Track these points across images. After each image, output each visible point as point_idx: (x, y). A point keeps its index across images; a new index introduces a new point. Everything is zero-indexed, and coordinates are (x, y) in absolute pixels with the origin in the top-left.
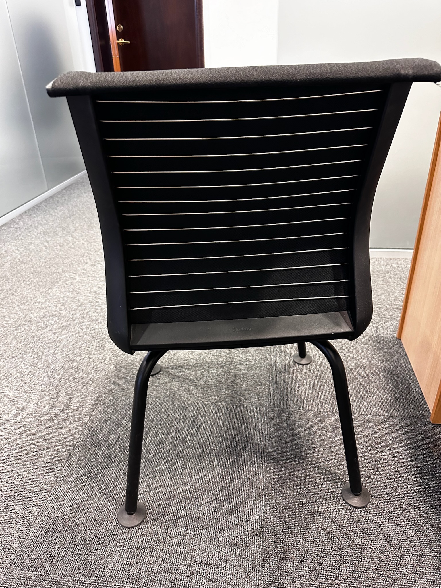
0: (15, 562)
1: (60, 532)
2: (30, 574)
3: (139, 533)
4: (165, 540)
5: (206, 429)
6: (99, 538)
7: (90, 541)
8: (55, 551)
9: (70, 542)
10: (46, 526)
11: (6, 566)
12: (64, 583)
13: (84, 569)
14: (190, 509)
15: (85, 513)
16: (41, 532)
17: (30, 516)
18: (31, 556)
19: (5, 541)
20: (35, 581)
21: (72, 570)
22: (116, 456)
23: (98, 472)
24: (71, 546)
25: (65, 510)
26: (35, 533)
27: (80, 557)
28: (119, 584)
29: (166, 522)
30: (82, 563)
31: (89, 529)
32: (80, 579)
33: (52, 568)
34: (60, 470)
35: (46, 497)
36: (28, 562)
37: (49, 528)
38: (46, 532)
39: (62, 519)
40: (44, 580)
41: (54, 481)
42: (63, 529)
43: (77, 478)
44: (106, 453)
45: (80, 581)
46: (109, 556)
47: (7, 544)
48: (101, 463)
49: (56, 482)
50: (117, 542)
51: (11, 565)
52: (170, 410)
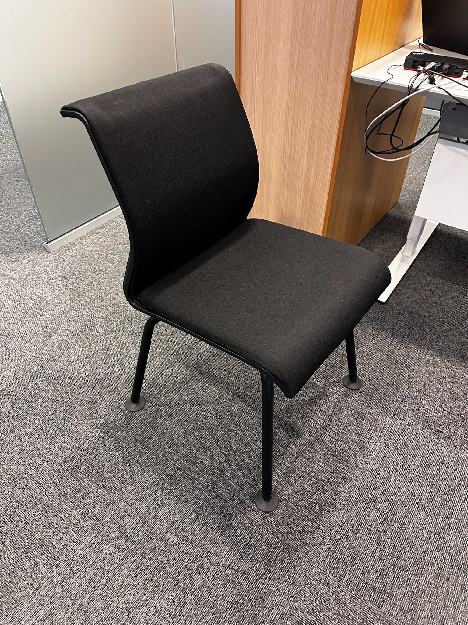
0: (311, 558)
1: (298, 520)
2: (325, 548)
3: (323, 465)
4: (334, 451)
5: (252, 392)
6: (316, 493)
7: (315, 499)
8: (313, 526)
9: (311, 514)
10: (287, 530)
11: (312, 566)
12: (342, 524)
13: (336, 509)
14: (317, 429)
15: (288, 497)
16: (291, 534)
17: (271, 542)
18: (311, 545)
19: (288, 565)
20: (333, 544)
21: (334, 516)
22: (242, 461)
23: (252, 479)
24: (314, 514)
25: (278, 512)
26: (290, 540)
27: (325, 509)
28: (356, 488)
29: (321, 447)
30: (331, 509)
31: (305, 498)
32: (343, 512)
33: (327, 531)
34: (233, 508)
35: (258, 525)
36: (315, 548)
37: (290, 528)
38: (294, 530)
39: (287, 516)
40: (334, 538)
41: (243, 516)
42: (296, 517)
43: (250, 497)
44: (235, 467)
45: (344, 512)
46: (332, 490)
47: (292, 564)
48: (243, 474)
49: (245, 514)
50: (324, 481)
51: (313, 562)
52: (216, 407)
